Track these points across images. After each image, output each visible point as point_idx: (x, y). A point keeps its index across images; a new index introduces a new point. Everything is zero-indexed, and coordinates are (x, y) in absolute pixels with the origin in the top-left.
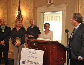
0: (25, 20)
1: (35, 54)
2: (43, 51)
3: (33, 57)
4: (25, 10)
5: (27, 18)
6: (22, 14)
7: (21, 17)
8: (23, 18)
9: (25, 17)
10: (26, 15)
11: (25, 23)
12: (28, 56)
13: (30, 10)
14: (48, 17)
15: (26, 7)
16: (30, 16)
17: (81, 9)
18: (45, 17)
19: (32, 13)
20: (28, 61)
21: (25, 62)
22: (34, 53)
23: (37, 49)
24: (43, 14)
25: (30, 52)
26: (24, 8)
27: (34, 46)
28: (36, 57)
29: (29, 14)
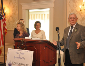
0: (8, 18)
2: (33, 52)
3: (21, 58)
4: (8, 7)
5: (11, 16)
6: (5, 11)
7: (4, 15)
8: (6, 16)
9: (9, 15)
10: (9, 13)
11: (8, 21)
12: (15, 57)
13: (14, 7)
15: (10, 3)
16: (14, 14)
19: (16, 10)
20: (15, 64)
21: (12, 64)
22: (22, 54)
23: (25, 49)
25: (17, 53)
26: (7, 4)
27: (22, 45)
28: (24, 59)
29: (13, 11)
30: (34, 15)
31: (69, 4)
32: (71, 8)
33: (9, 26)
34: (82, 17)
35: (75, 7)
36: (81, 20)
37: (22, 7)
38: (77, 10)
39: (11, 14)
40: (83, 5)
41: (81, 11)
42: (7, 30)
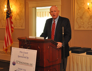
0: (15, 16)
1: (27, 54)
3: (24, 57)
4: (15, 4)
5: (18, 14)
6: (12, 9)
7: (11, 13)
8: (13, 14)
9: (15, 13)
10: (16, 11)
11: (15, 19)
12: (19, 56)
13: (21, 4)
14: (42, 13)
15: (16, 1)
16: (21, 11)
17: (77, 3)
18: (38, 12)
19: (23, 7)
20: (19, 62)
21: (16, 63)
22: (25, 53)
24: (36, 9)
25: (21, 52)
26: (13, 2)
27: (26, 45)
28: (28, 58)
29: (20, 9)
30: (43, 12)
31: (77, 2)
32: (79, 6)
33: (16, 24)
34: (90, 15)
35: (83, 4)
36: (89, 18)
37: (29, 5)
38: (85, 7)
39: (18, 12)
40: (91, 3)
41: (89, 9)
42: (14, 28)
